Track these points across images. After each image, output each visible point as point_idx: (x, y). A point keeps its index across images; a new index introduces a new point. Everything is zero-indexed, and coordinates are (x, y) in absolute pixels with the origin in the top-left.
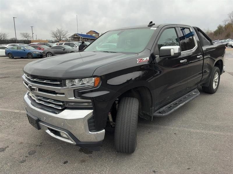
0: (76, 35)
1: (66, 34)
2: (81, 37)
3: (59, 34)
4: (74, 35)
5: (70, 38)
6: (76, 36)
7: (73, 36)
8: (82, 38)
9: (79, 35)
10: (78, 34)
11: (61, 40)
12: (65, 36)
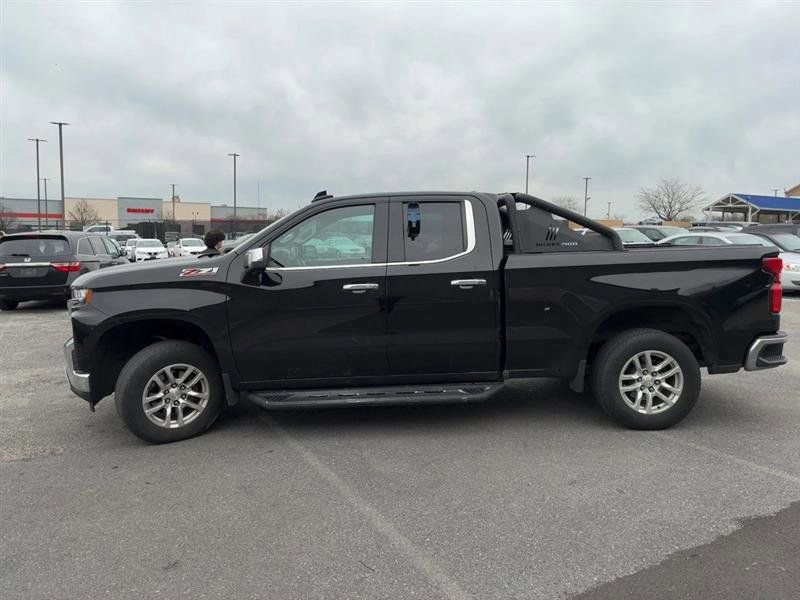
0: (734, 200)
1: (696, 199)
2: (751, 205)
3: (666, 200)
4: (727, 200)
5: (708, 209)
6: (730, 205)
7: (718, 204)
8: (754, 210)
9: (741, 200)
10: (742, 196)
11: (670, 220)
12: (689, 205)
